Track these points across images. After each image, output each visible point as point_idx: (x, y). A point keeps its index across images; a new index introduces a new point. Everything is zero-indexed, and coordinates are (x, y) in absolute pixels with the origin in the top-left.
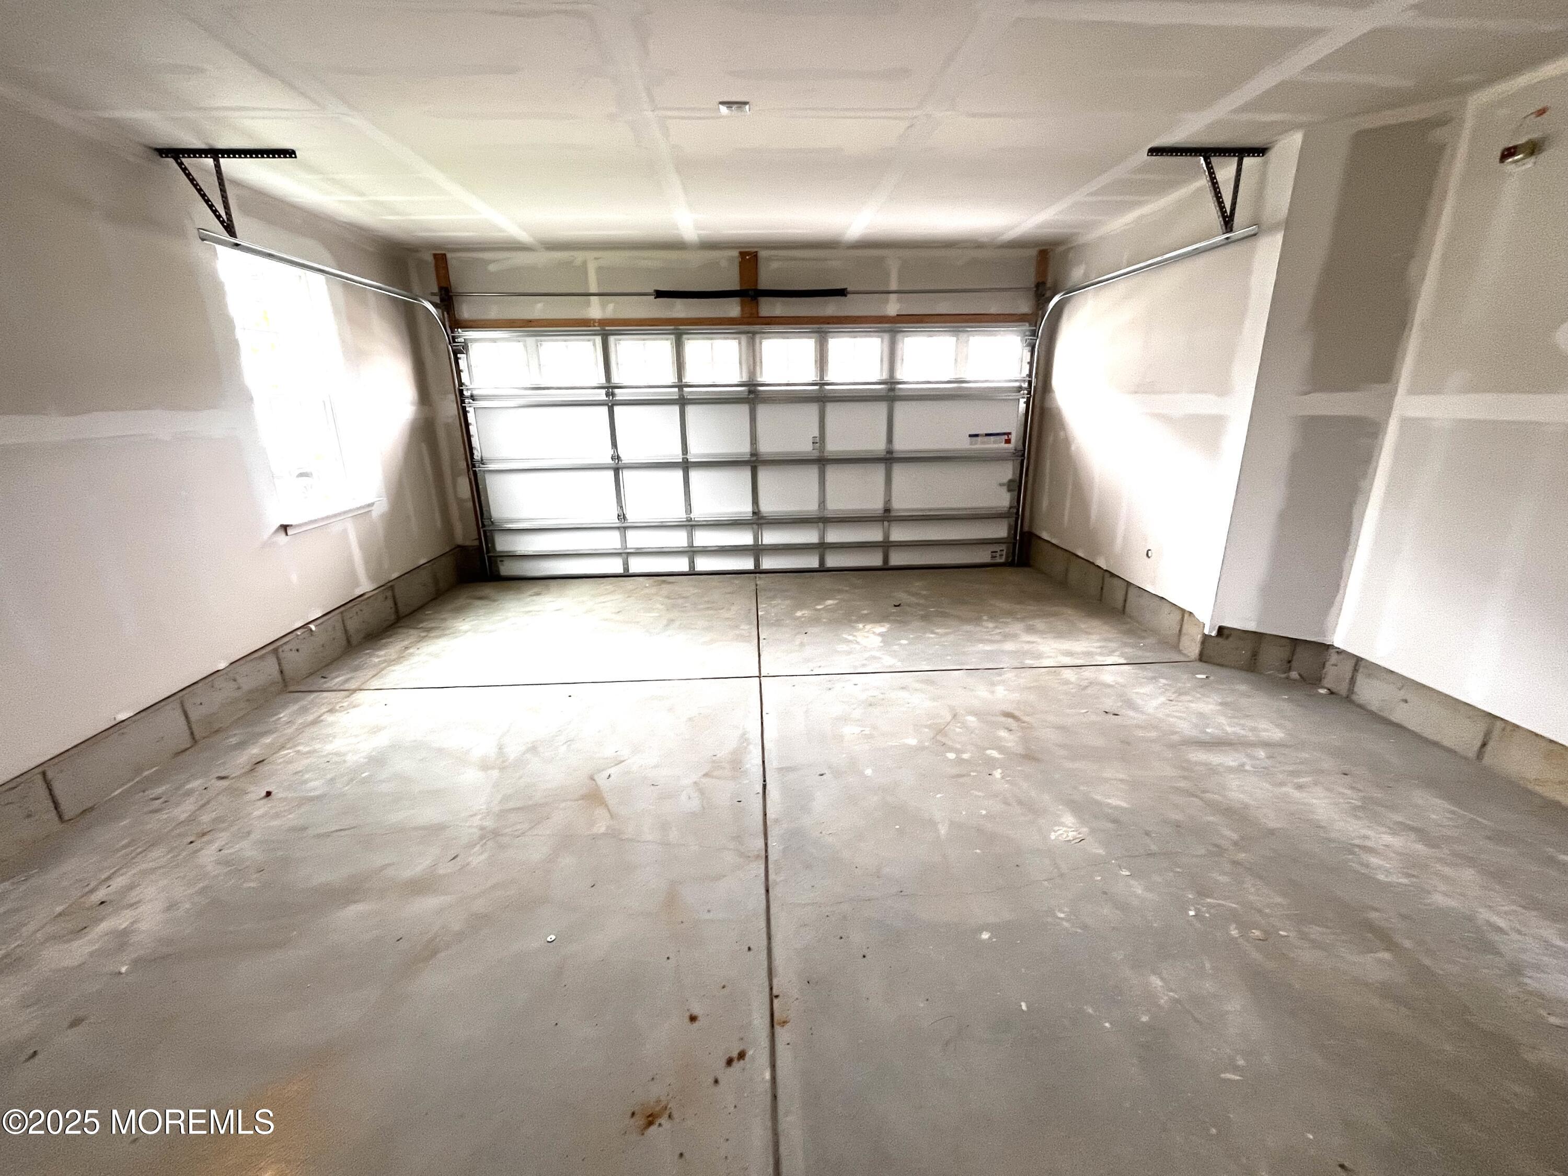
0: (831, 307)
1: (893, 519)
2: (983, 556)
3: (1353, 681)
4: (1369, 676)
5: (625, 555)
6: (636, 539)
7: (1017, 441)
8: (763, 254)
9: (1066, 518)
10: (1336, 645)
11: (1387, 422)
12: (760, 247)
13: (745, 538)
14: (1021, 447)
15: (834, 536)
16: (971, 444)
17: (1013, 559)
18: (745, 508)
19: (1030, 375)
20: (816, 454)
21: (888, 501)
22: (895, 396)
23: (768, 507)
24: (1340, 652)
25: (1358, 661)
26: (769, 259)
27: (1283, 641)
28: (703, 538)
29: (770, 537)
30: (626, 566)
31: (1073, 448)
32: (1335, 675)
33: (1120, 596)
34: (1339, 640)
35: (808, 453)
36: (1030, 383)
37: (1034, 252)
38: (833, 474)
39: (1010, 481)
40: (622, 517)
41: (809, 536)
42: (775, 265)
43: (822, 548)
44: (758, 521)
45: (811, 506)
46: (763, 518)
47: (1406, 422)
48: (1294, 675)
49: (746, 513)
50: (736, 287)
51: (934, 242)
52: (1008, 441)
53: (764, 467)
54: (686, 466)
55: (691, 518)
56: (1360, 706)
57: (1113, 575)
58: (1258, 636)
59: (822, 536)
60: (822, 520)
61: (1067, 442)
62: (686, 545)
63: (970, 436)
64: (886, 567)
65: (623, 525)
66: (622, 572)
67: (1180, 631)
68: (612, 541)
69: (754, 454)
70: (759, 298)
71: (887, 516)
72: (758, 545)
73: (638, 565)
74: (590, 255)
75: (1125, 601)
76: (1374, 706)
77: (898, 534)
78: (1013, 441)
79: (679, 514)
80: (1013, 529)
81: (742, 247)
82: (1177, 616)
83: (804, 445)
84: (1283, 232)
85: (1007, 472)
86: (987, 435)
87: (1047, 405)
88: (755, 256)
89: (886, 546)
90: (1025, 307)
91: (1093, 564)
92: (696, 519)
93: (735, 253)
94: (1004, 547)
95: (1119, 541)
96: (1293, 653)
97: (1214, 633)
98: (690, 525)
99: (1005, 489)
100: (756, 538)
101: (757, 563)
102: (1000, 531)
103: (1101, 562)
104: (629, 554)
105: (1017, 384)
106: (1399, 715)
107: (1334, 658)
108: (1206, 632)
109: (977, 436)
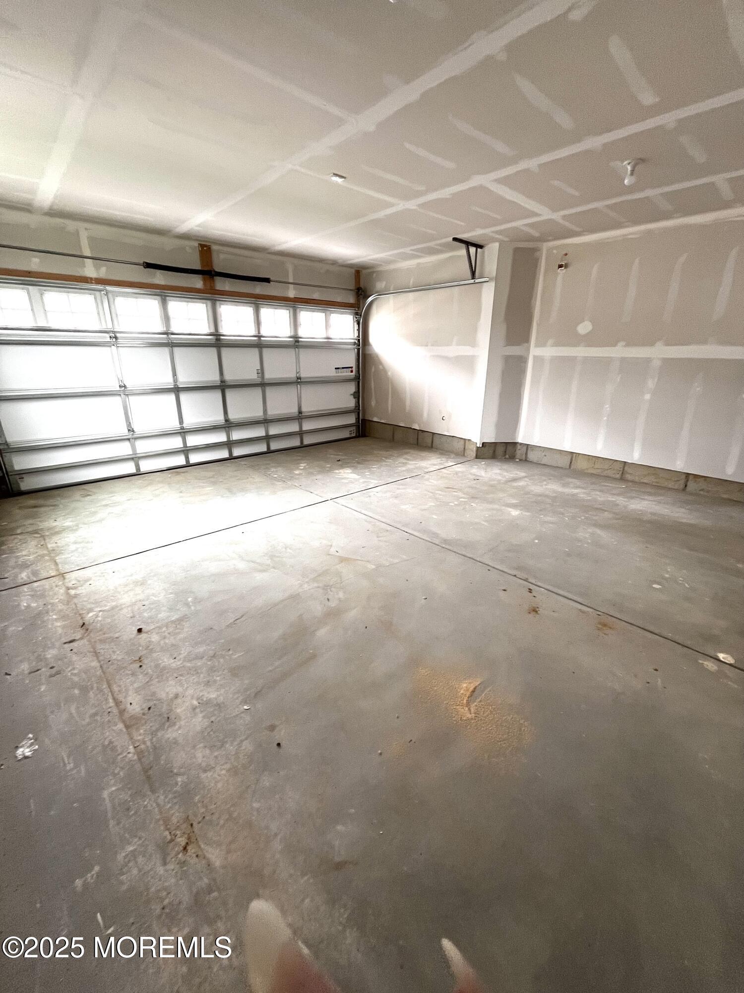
0: (259, 289)
1: (304, 417)
2: (345, 434)
3: (526, 454)
4: (532, 450)
5: (135, 458)
6: (143, 447)
7: (356, 371)
8: (214, 247)
9: (390, 409)
10: (519, 442)
11: (529, 357)
12: (213, 243)
13: (221, 437)
14: (357, 375)
15: (274, 430)
16: (336, 373)
17: (359, 434)
18: (218, 418)
19: (359, 336)
20: (259, 381)
21: (300, 408)
22: (299, 345)
23: (233, 416)
24: (521, 444)
25: (528, 446)
26: (219, 252)
27: (503, 444)
28: (193, 440)
29: (236, 435)
30: (138, 467)
31: (389, 374)
32: (520, 452)
33: (429, 441)
34: (520, 439)
35: (254, 379)
36: (359, 340)
37: (353, 271)
38: (269, 391)
39: (355, 392)
40: (131, 430)
41: (259, 432)
42: (222, 256)
43: (268, 438)
44: (228, 425)
45: (258, 413)
46: (232, 423)
47: (535, 357)
48: (507, 456)
49: (220, 421)
50: (197, 266)
51: (314, 257)
52: (352, 371)
53: (229, 389)
54: (177, 390)
55: (184, 427)
56: (531, 462)
57: (423, 431)
58: (495, 444)
59: (267, 432)
60: (265, 422)
61: (385, 371)
62: (182, 446)
63: (336, 368)
64: (302, 446)
65: (132, 437)
66: (135, 472)
67: (464, 448)
68: (124, 449)
69: (223, 381)
70: (215, 277)
71: (300, 417)
72: (230, 441)
73: (145, 465)
74: (81, 226)
75: (432, 442)
76: (535, 460)
77: (307, 426)
78: (354, 371)
79: (175, 424)
80: (358, 419)
81: (201, 241)
82: (462, 442)
83: (252, 375)
84: (494, 283)
85: (352, 388)
86: (343, 368)
87: (367, 352)
88: (209, 248)
89: (301, 434)
90: (351, 300)
91: (411, 428)
92: (187, 428)
93: (196, 244)
94: (354, 428)
95: (425, 415)
96: (506, 448)
97: (481, 446)
98: (183, 432)
99: (352, 396)
100: (228, 437)
101: (230, 453)
102: (351, 419)
103: (416, 427)
104: (140, 458)
105: (353, 341)
106: (545, 461)
107: (519, 447)
108: (478, 446)
109: (338, 368)
